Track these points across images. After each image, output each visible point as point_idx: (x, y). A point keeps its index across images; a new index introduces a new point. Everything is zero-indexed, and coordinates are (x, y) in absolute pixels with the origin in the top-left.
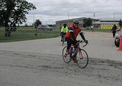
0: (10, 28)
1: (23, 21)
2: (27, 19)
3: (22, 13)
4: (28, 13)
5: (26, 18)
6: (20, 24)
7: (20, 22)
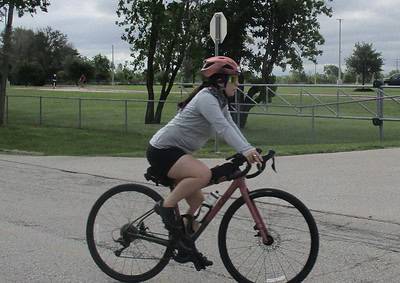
0: (247, 88)
1: (304, 54)
2: (322, 42)
3: (304, 13)
4: (328, 12)
5: (318, 38)
6: (289, 67)
7: (293, 56)
